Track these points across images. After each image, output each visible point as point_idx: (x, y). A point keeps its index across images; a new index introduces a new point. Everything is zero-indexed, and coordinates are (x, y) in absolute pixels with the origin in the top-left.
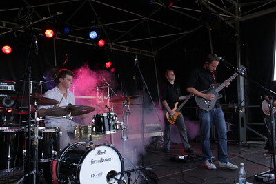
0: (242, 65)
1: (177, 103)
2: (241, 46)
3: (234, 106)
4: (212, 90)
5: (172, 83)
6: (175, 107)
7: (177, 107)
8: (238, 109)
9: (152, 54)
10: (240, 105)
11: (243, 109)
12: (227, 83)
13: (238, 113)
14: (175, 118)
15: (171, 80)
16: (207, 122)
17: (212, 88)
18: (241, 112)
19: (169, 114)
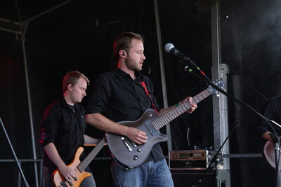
0: (223, 62)
1: (81, 150)
2: (223, 19)
3: (204, 154)
4: (147, 123)
6: (77, 161)
8: (214, 161)
9: (18, 28)
10: (218, 153)
11: (226, 161)
13: (213, 173)
14: (76, 185)
17: (146, 118)
18: (220, 167)
19: (61, 175)
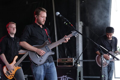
1: (16, 57)
3: (72, 60)
5: (13, 36)
6: (14, 62)
7: (17, 61)
8: (76, 63)
10: (78, 59)
11: (81, 63)
12: (68, 38)
13: (76, 68)
14: (14, 72)
15: (12, 34)
16: (40, 76)
17: (46, 44)
18: (79, 65)
19: (7, 68)
